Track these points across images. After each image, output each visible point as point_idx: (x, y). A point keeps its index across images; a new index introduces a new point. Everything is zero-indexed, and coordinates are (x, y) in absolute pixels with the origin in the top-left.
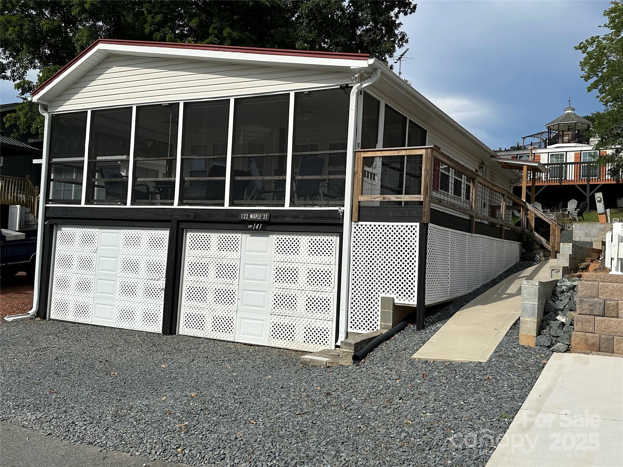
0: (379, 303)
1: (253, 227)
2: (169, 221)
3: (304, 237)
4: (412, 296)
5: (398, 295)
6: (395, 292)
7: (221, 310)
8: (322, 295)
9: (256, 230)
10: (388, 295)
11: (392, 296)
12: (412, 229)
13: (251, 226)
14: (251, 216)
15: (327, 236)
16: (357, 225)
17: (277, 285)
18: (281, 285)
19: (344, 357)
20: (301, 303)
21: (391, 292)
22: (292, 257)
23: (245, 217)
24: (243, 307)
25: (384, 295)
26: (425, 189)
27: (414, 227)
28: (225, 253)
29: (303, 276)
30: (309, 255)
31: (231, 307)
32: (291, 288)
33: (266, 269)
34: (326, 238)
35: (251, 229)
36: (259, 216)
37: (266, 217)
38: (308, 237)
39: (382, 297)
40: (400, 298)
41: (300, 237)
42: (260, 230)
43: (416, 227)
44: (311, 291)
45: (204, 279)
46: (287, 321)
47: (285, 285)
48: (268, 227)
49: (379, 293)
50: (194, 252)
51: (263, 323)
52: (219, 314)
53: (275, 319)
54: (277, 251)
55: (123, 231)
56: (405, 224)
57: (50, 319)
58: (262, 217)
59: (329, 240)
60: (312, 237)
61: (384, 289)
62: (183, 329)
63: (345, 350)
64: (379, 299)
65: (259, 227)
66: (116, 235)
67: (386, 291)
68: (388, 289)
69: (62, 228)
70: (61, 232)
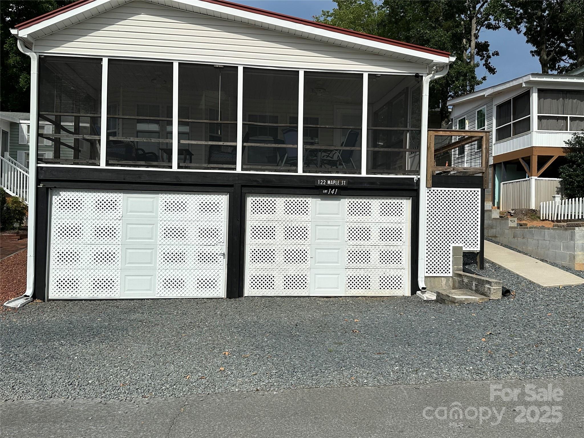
0: (451, 252)
1: (328, 192)
2: (232, 186)
3: (376, 200)
4: (476, 244)
5: (464, 244)
6: (463, 242)
7: (292, 269)
8: (394, 249)
9: (332, 195)
10: (457, 245)
11: (461, 245)
12: (475, 193)
13: (326, 191)
14: (329, 182)
15: (398, 199)
16: (430, 191)
17: (351, 242)
18: (355, 242)
19: (494, 293)
20: (375, 256)
21: (459, 242)
22: (364, 218)
23: (322, 183)
24: (316, 264)
25: (454, 245)
26: (485, 163)
27: (476, 192)
28: (294, 216)
29: (375, 234)
30: (381, 215)
31: (303, 266)
32: (364, 244)
33: (338, 229)
34: (396, 201)
35: (326, 194)
36: (337, 182)
37: (344, 183)
38: (379, 200)
39: (453, 247)
40: (466, 246)
41: (372, 200)
42: (335, 195)
43: (478, 191)
44: (384, 246)
45: (272, 241)
46: (362, 273)
47: (359, 242)
48: (342, 192)
49: (450, 244)
50: (257, 216)
51: (338, 277)
52: (291, 273)
53: (350, 273)
54: (350, 213)
56: (469, 189)
57: (49, 300)
58: (340, 183)
59: (399, 203)
60: (383, 201)
61: (453, 240)
62: (248, 291)
63: (495, 288)
64: (451, 248)
65: (335, 191)
66: (152, 200)
67: (455, 242)
68: (457, 240)
69: (61, 193)
70: (60, 197)
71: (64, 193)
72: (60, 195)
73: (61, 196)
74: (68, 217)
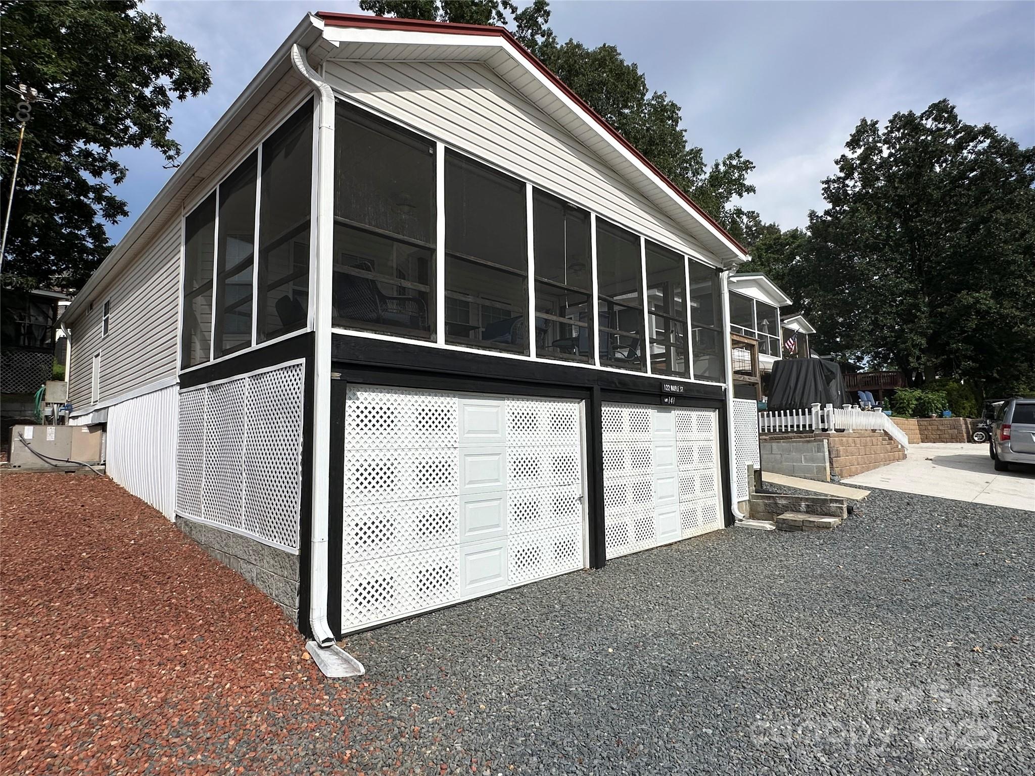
0: (746, 471)
2: (590, 389)
7: (642, 511)
8: (709, 473)
13: (666, 400)
14: (672, 388)
15: (708, 411)
16: (734, 403)
20: (698, 484)
22: (689, 436)
23: (667, 388)
24: (659, 501)
25: (748, 463)
28: (638, 434)
29: (696, 454)
30: (699, 431)
31: (649, 503)
32: (690, 469)
33: (671, 451)
37: (682, 389)
39: (748, 466)
41: (692, 413)
44: (702, 469)
45: (622, 472)
46: (691, 506)
47: (686, 467)
49: (745, 463)
50: (608, 435)
52: (641, 516)
53: (683, 508)
55: (507, 402)
58: (679, 389)
59: (709, 416)
60: (699, 413)
64: (746, 467)
65: (673, 401)
66: (494, 410)
69: (358, 393)
70: (358, 403)
71: (366, 394)
72: (358, 399)
73: (360, 401)
74: (373, 447)
